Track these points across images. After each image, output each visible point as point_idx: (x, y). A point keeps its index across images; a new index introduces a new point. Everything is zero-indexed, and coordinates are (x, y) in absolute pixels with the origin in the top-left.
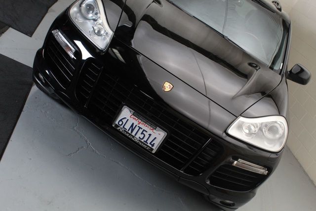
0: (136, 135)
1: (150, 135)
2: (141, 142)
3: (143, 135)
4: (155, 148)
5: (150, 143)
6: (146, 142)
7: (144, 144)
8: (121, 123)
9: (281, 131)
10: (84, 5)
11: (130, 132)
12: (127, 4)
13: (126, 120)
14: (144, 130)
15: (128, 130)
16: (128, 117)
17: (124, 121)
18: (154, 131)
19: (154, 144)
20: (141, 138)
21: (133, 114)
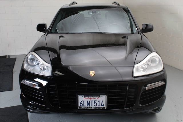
0: (92, 106)
1: (99, 101)
2: (97, 107)
3: (96, 104)
4: (105, 106)
5: (102, 105)
6: (99, 106)
7: (99, 107)
8: (81, 105)
9: (157, 59)
10: (29, 61)
11: (88, 106)
12: (48, 47)
13: (83, 101)
14: (94, 101)
15: (87, 106)
16: (83, 100)
17: (82, 103)
18: (100, 98)
19: (103, 104)
20: (96, 105)
21: (85, 97)
